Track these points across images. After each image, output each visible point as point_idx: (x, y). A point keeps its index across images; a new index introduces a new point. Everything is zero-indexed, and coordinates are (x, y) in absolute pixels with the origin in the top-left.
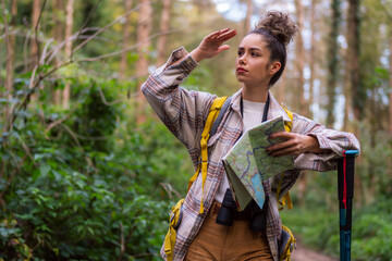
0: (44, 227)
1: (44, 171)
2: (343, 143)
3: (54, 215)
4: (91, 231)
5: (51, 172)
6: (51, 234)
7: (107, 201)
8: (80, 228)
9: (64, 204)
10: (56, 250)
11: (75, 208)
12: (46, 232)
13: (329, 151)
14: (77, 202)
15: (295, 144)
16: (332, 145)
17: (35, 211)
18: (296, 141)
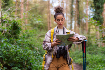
0: (6, 59)
1: (5, 45)
2: (84, 38)
3: (8, 56)
4: (17, 60)
5: (6, 45)
6: (7, 61)
7: (21, 52)
8: (15, 59)
9: (10, 53)
10: (9, 65)
11: (13, 54)
12: (6, 60)
13: (81, 40)
14: (13, 52)
15: (74, 39)
16: (81, 39)
17: (3, 55)
18: (75, 39)
